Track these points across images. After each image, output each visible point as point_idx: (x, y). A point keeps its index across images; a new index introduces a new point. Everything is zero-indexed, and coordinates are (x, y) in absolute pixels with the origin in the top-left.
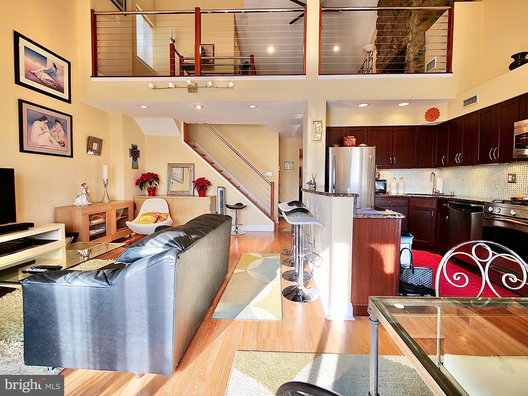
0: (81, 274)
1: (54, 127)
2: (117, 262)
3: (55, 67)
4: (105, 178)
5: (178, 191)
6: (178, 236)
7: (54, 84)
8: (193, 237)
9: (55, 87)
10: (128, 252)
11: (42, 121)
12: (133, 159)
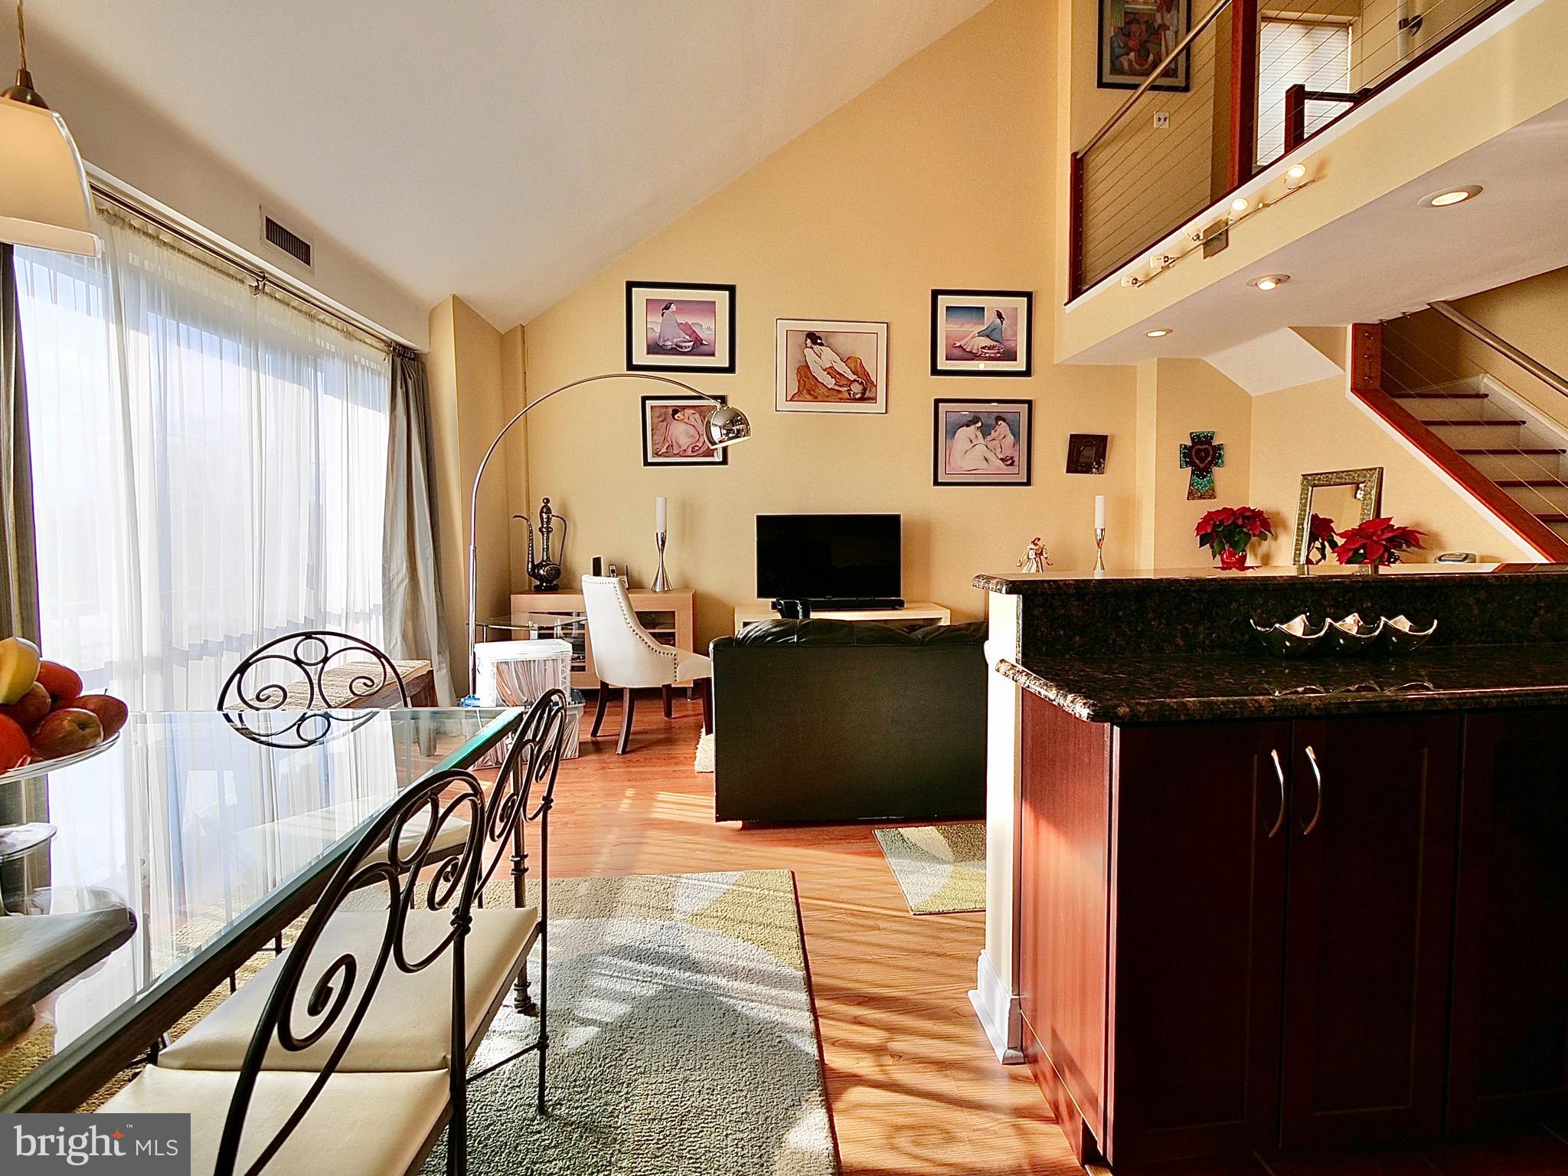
1: (993, 432)
3: (1000, 315)
4: (1099, 525)
7: (996, 351)
9: (999, 355)
11: (970, 426)
12: (1193, 473)
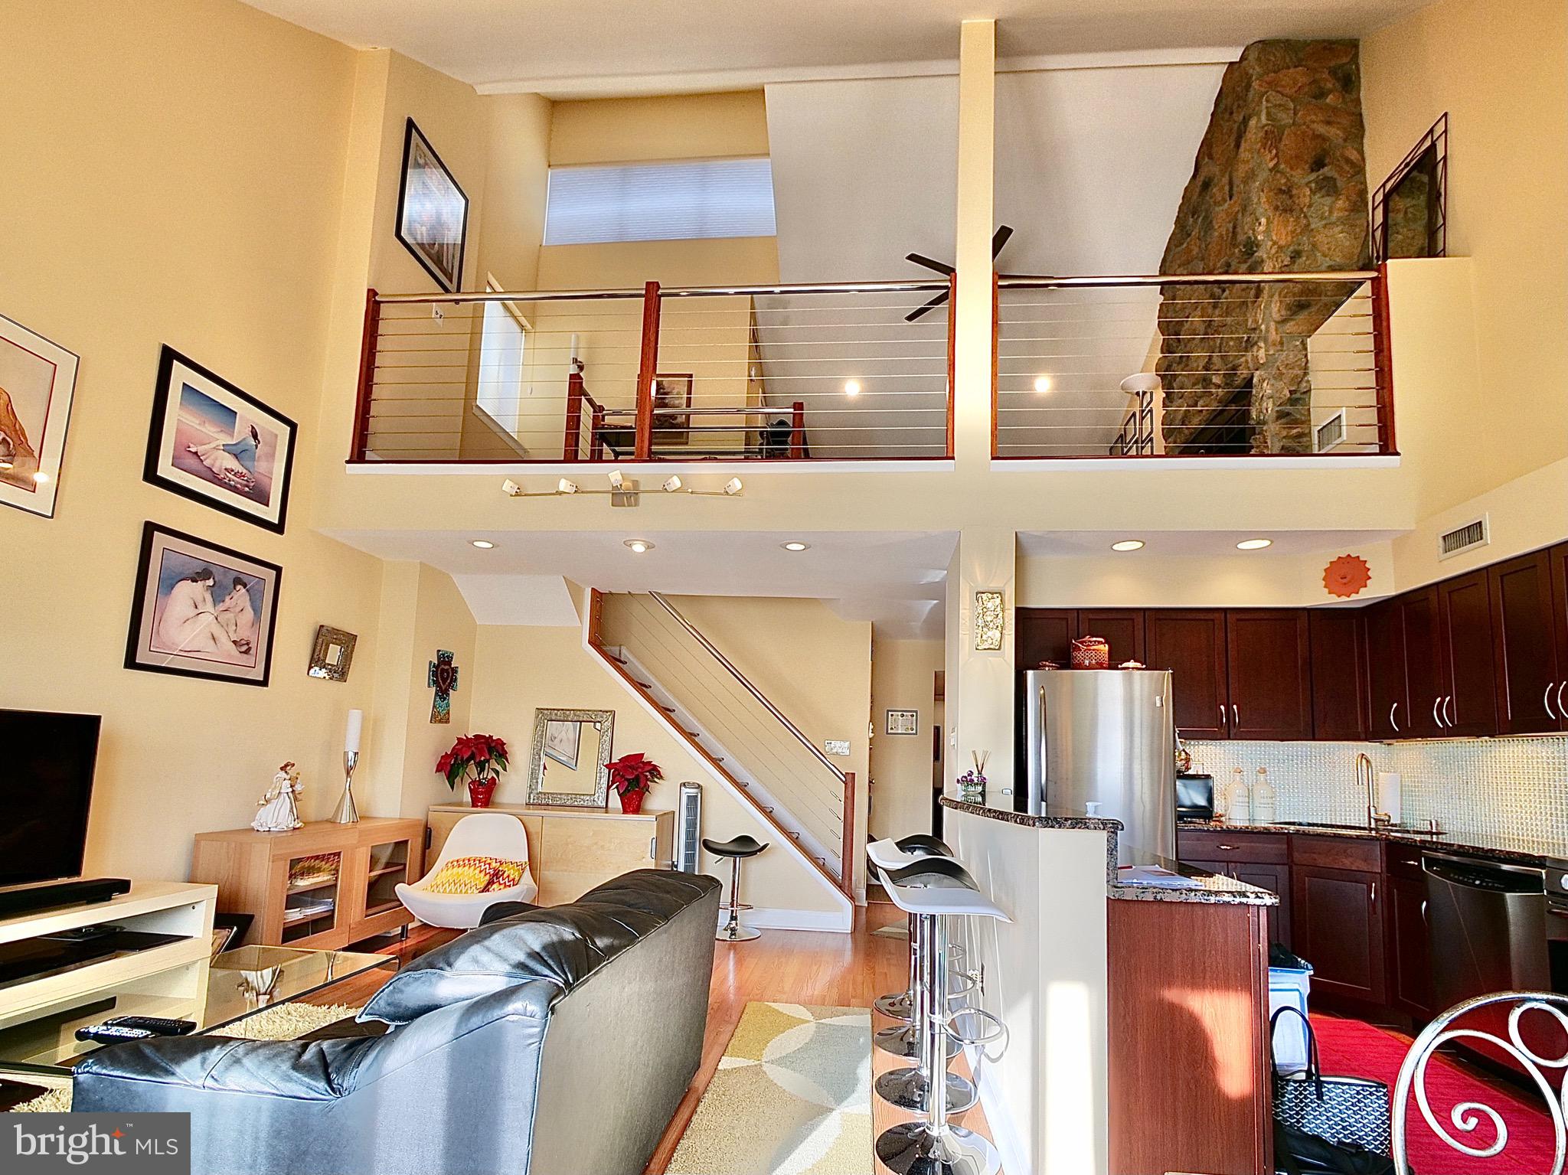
0: (255, 1049)
1: (228, 598)
2: (364, 1016)
3: (254, 435)
4: (353, 747)
5: (561, 794)
6: (555, 938)
7: (243, 481)
8: (601, 942)
9: (248, 490)
10: (399, 984)
11: (198, 581)
12: (436, 694)
